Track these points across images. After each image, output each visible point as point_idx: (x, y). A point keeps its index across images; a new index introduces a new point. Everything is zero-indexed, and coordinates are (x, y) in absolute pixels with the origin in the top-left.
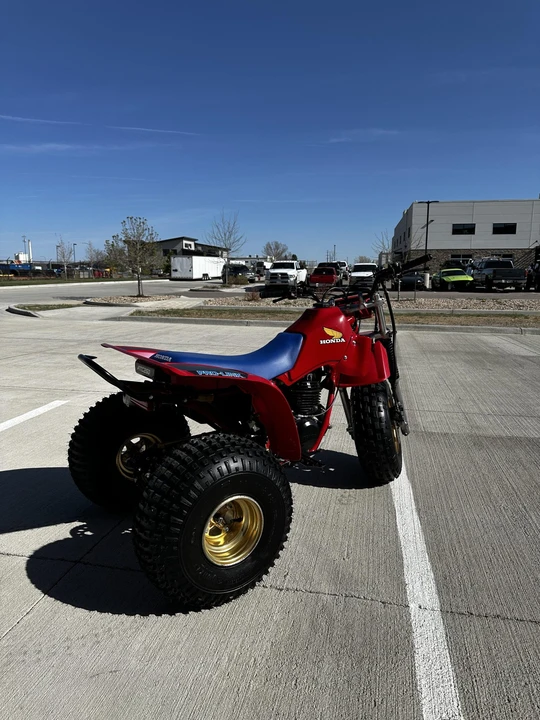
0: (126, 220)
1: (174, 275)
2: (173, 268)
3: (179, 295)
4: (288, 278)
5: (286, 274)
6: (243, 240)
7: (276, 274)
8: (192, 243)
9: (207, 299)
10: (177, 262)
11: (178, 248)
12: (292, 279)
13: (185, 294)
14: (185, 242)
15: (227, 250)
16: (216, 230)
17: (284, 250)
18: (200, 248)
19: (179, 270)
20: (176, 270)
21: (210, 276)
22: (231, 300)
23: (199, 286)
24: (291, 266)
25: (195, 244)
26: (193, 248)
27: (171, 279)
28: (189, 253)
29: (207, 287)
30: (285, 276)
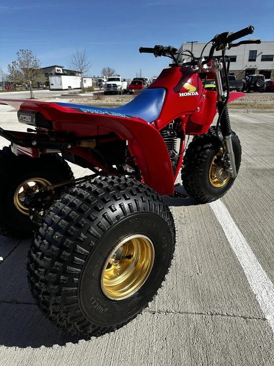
0: (19, 52)
1: (52, 87)
2: (50, 83)
3: (55, 97)
4: (116, 87)
5: (115, 84)
6: (89, 65)
7: (110, 85)
8: (61, 69)
9: (71, 99)
10: (53, 80)
11: (53, 72)
12: (119, 88)
13: (58, 97)
14: (57, 68)
15: (81, 73)
16: (74, 59)
17: (113, 72)
18: (65, 72)
19: (54, 84)
20: (52, 84)
21: (72, 87)
22: (85, 99)
23: (66, 93)
24: (118, 80)
25: (63, 70)
26: (61, 72)
27: (50, 90)
28: (59, 75)
29: (71, 93)
30: (115, 86)
